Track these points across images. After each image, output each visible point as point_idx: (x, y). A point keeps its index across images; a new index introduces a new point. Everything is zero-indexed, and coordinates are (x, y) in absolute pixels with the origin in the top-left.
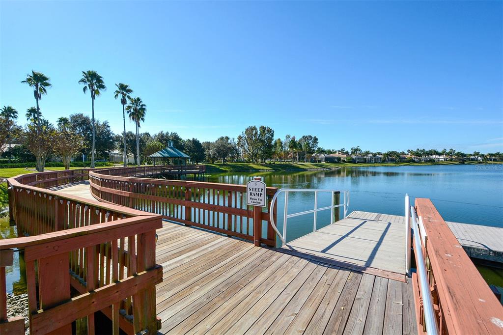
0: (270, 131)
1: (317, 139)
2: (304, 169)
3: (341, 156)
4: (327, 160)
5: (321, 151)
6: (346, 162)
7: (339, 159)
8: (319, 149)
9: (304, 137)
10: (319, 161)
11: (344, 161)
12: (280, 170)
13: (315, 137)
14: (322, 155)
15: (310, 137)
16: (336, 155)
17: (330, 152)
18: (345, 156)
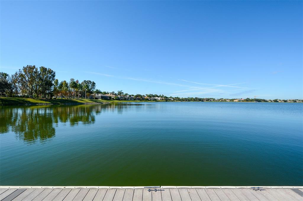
0: (50, 72)
1: (95, 84)
2: (81, 103)
3: (111, 96)
4: (103, 98)
5: (98, 92)
6: (114, 99)
7: (110, 97)
8: (97, 90)
9: (85, 81)
10: (96, 98)
11: (113, 99)
12: (59, 104)
13: (93, 82)
14: (99, 95)
15: (90, 81)
16: (109, 95)
17: (105, 93)
18: (114, 96)
